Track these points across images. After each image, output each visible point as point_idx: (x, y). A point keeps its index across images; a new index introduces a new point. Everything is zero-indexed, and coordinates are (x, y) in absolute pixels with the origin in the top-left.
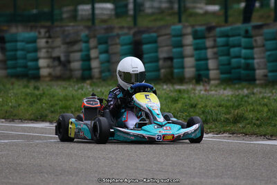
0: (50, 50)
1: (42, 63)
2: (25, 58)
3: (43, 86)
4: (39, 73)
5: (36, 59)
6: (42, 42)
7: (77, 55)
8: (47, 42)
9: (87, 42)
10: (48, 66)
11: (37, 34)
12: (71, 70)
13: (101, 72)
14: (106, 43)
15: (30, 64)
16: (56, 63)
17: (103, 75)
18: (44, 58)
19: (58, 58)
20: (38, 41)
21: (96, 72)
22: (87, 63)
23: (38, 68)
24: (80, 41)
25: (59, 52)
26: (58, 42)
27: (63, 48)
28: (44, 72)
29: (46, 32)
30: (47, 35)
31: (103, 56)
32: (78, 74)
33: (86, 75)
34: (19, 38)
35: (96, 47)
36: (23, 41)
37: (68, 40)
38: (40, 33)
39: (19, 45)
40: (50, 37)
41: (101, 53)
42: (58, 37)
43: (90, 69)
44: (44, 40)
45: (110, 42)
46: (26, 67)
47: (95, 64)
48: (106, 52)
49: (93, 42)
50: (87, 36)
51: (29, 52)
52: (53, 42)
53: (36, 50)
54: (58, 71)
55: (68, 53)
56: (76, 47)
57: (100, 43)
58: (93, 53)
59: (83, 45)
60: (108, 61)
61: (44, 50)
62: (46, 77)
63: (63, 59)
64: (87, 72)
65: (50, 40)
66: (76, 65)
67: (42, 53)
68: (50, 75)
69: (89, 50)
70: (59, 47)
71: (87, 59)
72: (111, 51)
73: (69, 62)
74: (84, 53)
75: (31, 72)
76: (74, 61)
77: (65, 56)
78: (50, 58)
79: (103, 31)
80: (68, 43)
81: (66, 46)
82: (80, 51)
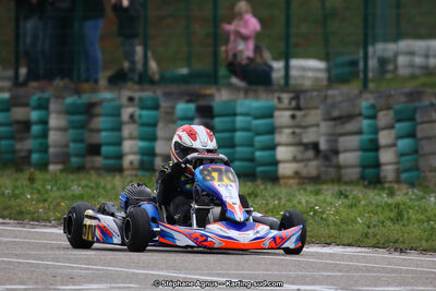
0: (298, 130)
1: (282, 153)
2: (251, 144)
3: (281, 191)
4: (276, 171)
5: (273, 147)
6: (283, 117)
7: (354, 141)
8: (293, 117)
9: (374, 117)
10: (295, 160)
11: (275, 102)
12: (339, 167)
13: (398, 172)
14: (411, 119)
15: (258, 154)
16: (310, 154)
17: (404, 176)
18: (287, 145)
19: (315, 146)
20: (277, 113)
21: (388, 171)
22: (371, 154)
23: (275, 163)
24: (360, 115)
25: (319, 134)
26: (315, 116)
27: (325, 127)
28: (285, 169)
29: (292, 99)
30: (294, 104)
31: (404, 144)
32: (354, 173)
33: (371, 176)
34: (239, 109)
35: (392, 127)
36: (247, 114)
37: (336, 113)
38: (280, 99)
39: (240, 121)
40: (298, 108)
41: (399, 137)
42: (317, 108)
43: (377, 165)
44: (289, 113)
45: (419, 118)
46: (252, 160)
47: (386, 156)
48: (412, 135)
49: (384, 118)
50: (373, 106)
51: (258, 134)
52: (305, 116)
53: (272, 131)
54: (313, 167)
55: (334, 137)
56: (351, 126)
57: (399, 121)
58: (384, 138)
59: (365, 123)
60: (416, 152)
61: (288, 131)
62: (289, 178)
63: (323, 146)
64: (370, 171)
65: (298, 113)
66: (349, 158)
67: (283, 137)
68: (297, 174)
69: (376, 131)
70: (317, 125)
71: (373, 147)
72: (419, 135)
73: (336, 152)
74: (366, 137)
75: (259, 169)
76: (346, 151)
77: (328, 141)
78: (300, 144)
79: (403, 99)
80: (335, 119)
81: (331, 123)
82: (360, 132)
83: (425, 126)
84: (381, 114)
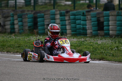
7: (9, 23)
9: (13, 17)
12: (6, 29)
14: (21, 17)
17: (20, 31)
19: (0, 24)
21: (17, 30)
22: (13, 26)
24: (10, 16)
25: (1, 21)
27: (2, 19)
32: (9, 31)
33: (12, 31)
35: (17, 19)
37: (4, 16)
41: (19, 22)
42: (0, 14)
43: (14, 29)
45: (23, 18)
47: (16, 26)
48: (21, 21)
49: (16, 17)
50: (13, 14)
55: (4, 22)
56: (8, 19)
57: (19, 18)
58: (16, 22)
59: (11, 18)
60: (22, 26)
66: (8, 27)
69: (14, 20)
71: (13, 24)
72: (23, 21)
73: (5, 25)
74: (12, 22)
76: (7, 25)
77: (3, 23)
79: (20, 12)
80: (4, 17)
81: (4, 18)
82: (10, 21)
83: (25, 19)
84: (15, 16)
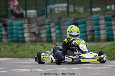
0: (30, 29)
1: (26, 35)
2: (17, 33)
3: (26, 45)
4: (24, 40)
5: (23, 34)
6: (26, 26)
7: (45, 31)
8: (28, 25)
9: (49, 24)
10: (29, 37)
11: (23, 22)
12: (41, 38)
13: (56, 39)
14: (59, 24)
15: (20, 36)
16: (33, 35)
17: (58, 39)
18: (27, 33)
19: (34, 33)
20: (24, 25)
21: (54, 38)
22: (49, 34)
23: (24, 38)
24: (46, 24)
25: (35, 30)
26: (34, 25)
27: (37, 28)
28: (27, 39)
30: (28, 22)
31: (58, 31)
32: (45, 39)
33: (49, 40)
34: (14, 24)
35: (54, 27)
36: (16, 25)
37: (39, 24)
38: (25, 21)
39: (14, 27)
40: (29, 23)
41: (56, 29)
42: (34, 23)
43: (51, 37)
44: (27, 25)
45: (61, 24)
46: (18, 37)
47: (53, 35)
48: (60, 29)
49: (52, 25)
50: (49, 22)
51: (19, 30)
52: (31, 25)
53: (23, 29)
54: (34, 38)
55: (39, 30)
56: (43, 27)
57: (56, 25)
58: (52, 30)
59: (47, 26)
60: (61, 33)
61: (27, 29)
62: (28, 41)
63: (37, 33)
65: (30, 25)
67: (26, 31)
68: (30, 40)
69: (50, 28)
70: (35, 27)
71: (50, 32)
72: (62, 29)
73: (40, 34)
74: (48, 30)
75: (20, 40)
76: (43, 34)
77: (38, 31)
78: (30, 32)
79: (57, 19)
80: (39, 26)
82: (46, 29)
83: (63, 26)
